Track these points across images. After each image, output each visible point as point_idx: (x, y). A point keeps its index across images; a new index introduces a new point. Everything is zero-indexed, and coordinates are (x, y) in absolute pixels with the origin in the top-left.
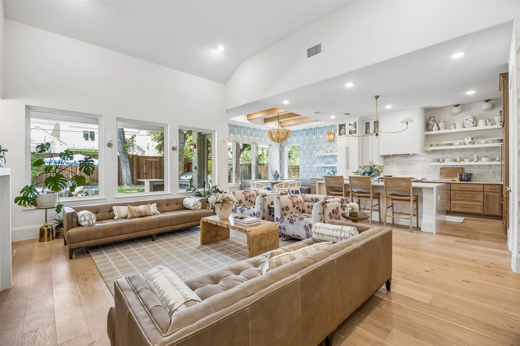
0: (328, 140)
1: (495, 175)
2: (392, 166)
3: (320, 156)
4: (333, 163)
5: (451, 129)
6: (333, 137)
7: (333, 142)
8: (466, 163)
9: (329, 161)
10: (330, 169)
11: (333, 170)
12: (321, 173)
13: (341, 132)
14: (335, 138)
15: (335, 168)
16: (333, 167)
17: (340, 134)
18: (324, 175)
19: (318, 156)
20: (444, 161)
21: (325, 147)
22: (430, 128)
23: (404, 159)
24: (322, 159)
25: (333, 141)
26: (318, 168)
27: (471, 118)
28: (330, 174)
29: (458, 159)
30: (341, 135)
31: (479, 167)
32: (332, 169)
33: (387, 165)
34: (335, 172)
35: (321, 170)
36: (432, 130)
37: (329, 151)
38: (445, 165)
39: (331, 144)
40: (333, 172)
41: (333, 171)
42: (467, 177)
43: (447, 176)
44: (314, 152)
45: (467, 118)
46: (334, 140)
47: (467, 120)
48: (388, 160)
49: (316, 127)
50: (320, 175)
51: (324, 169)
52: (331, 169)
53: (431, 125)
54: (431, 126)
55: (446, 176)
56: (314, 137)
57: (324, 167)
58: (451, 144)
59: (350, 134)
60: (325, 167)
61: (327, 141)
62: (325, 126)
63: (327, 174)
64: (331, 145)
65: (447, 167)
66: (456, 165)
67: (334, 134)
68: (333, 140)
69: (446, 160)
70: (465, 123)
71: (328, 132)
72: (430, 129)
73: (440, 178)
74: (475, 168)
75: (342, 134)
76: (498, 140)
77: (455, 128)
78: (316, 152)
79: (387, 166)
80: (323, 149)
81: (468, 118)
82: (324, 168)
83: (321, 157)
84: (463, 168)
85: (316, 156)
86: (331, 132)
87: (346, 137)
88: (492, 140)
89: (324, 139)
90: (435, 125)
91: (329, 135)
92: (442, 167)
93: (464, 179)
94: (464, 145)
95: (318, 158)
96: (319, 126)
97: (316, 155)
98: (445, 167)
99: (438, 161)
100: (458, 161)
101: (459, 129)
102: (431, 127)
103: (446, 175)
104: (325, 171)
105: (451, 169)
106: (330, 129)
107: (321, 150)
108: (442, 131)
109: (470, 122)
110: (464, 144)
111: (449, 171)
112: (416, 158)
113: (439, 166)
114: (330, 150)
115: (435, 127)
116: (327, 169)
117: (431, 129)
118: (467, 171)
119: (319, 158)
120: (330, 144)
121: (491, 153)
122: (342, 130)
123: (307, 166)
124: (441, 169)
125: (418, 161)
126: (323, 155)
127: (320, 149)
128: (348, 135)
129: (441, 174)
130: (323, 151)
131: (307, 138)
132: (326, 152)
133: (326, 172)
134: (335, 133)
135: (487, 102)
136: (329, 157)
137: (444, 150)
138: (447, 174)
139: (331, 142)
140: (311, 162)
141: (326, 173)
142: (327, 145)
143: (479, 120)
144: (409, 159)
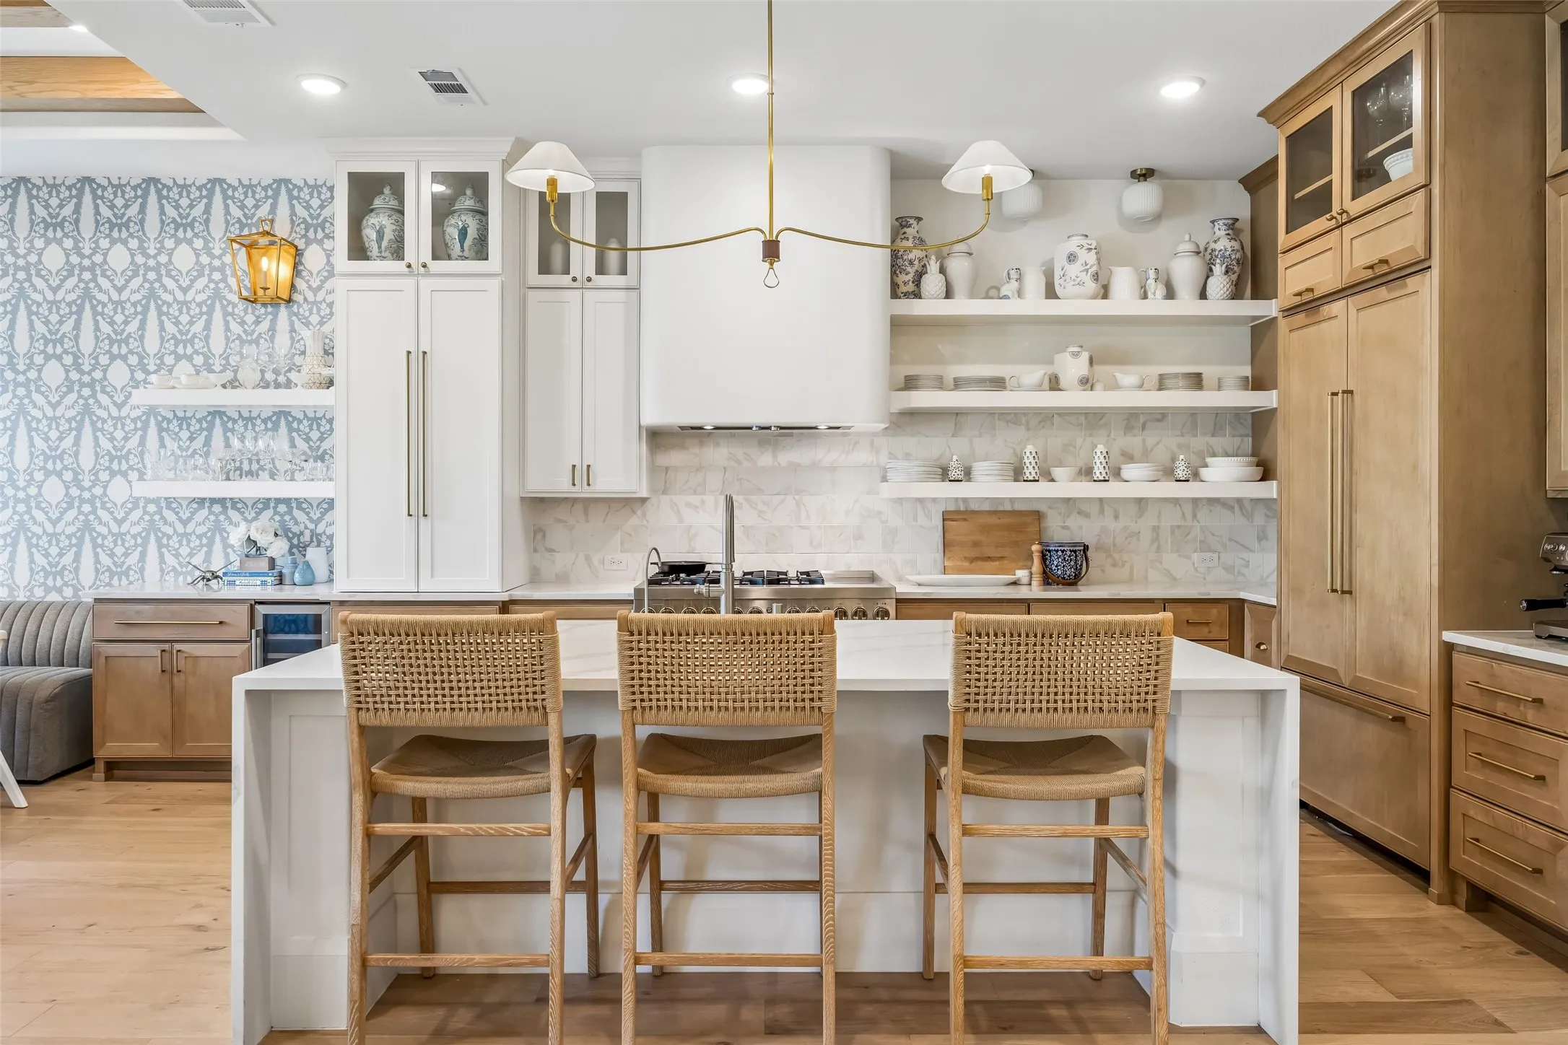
0: (245, 293)
1: (1158, 550)
2: (695, 500)
3: (171, 416)
4: (282, 466)
5: (1006, 297)
6: (285, 271)
7: (283, 311)
8: (1065, 486)
9: (255, 458)
10: (258, 514)
11: (282, 522)
12: (184, 551)
13: (370, 234)
14: (300, 284)
15: (299, 508)
16: (287, 501)
17: (358, 251)
18: (208, 559)
19: (152, 411)
20: (968, 474)
21: (217, 344)
22: (905, 283)
23: (765, 459)
24: (191, 439)
25: (289, 301)
26: (152, 508)
27: (1090, 249)
28: (269, 554)
29: (1031, 467)
30: (367, 258)
31: (1102, 511)
32: (276, 513)
33: (665, 492)
34: (306, 538)
35: (185, 523)
36: (917, 295)
37: (249, 374)
38: (965, 500)
39: (265, 325)
40: (290, 540)
41: (282, 532)
42: (1072, 563)
43: (979, 559)
44: (118, 374)
45: (1072, 245)
46: (296, 297)
47: (1072, 258)
48: (673, 458)
49: (134, 168)
50: (170, 560)
51: (211, 513)
52: (269, 513)
53: (911, 263)
54: (909, 269)
55: (972, 560)
56: (119, 258)
57: (213, 501)
58: (998, 383)
59: (435, 257)
60: (222, 501)
61: (235, 298)
62: (221, 181)
63: (233, 557)
64: (272, 329)
65: (974, 507)
66: (1012, 500)
67: (298, 253)
68: (285, 296)
69: (979, 468)
70: (1058, 273)
71: (246, 232)
72: (904, 289)
73: (945, 571)
74: (1087, 515)
75: (374, 251)
76: (1183, 374)
77: (1020, 293)
78: (140, 376)
79: (665, 499)
80: (199, 360)
81: (1077, 250)
82: (205, 512)
83: (184, 419)
84: (1038, 516)
85: (135, 414)
86: (267, 228)
87: (411, 274)
88: (1158, 377)
89: (211, 280)
90: (933, 267)
91: (249, 256)
92: (951, 508)
93: (1059, 572)
94: (1052, 389)
95: (152, 431)
96: (167, 169)
97: (141, 397)
98: (962, 508)
99: (944, 474)
100: (1031, 478)
101: (1033, 304)
102: (910, 277)
103: (973, 553)
104: (218, 528)
105: (994, 520)
106: (263, 212)
107: (184, 369)
108: (962, 306)
109: (1087, 271)
110: (1054, 384)
111: (985, 529)
112: (824, 454)
113: (934, 500)
114: (263, 372)
115: (932, 282)
116: (231, 513)
117: (911, 287)
118: (1060, 530)
119: (160, 430)
120: (257, 322)
121: (1144, 441)
122: (379, 221)
123: (54, 491)
124: (947, 516)
125: (833, 469)
126: (196, 408)
127: (169, 360)
128: (424, 266)
129: (946, 545)
130: (198, 372)
131: (54, 258)
132: (224, 386)
133: (224, 541)
134: (301, 244)
135: (1142, 178)
136: (249, 420)
137: (957, 414)
138: (976, 544)
139: (264, 305)
140: (87, 460)
141: (226, 545)
142: (236, 328)
143: (1114, 269)
144: (792, 455)
